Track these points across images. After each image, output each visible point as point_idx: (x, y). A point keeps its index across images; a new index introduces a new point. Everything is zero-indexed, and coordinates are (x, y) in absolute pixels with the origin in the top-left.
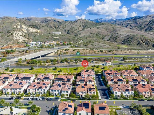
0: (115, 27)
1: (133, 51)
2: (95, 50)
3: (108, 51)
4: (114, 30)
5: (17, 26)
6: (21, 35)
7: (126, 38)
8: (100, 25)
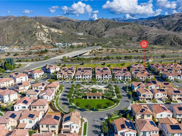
0: (142, 27)
1: (169, 51)
2: (129, 50)
3: (143, 51)
4: (141, 31)
5: (36, 27)
6: (44, 36)
7: (157, 38)
8: (125, 25)
